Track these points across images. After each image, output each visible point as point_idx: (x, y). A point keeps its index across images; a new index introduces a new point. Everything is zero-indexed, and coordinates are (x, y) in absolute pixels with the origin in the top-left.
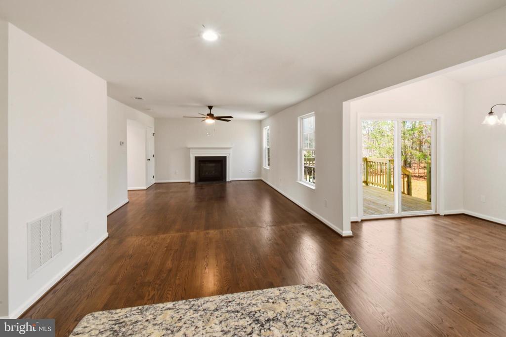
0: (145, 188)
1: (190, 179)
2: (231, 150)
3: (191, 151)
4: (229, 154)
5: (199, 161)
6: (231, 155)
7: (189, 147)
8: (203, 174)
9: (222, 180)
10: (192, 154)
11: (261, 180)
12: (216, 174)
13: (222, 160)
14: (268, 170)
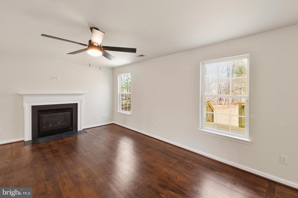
1: (24, 136)
2: (83, 96)
3: (24, 98)
6: (83, 101)
7: (21, 93)
8: (44, 127)
9: (72, 130)
10: (27, 102)
11: (113, 124)
12: (64, 124)
13: (72, 108)
14: (129, 115)
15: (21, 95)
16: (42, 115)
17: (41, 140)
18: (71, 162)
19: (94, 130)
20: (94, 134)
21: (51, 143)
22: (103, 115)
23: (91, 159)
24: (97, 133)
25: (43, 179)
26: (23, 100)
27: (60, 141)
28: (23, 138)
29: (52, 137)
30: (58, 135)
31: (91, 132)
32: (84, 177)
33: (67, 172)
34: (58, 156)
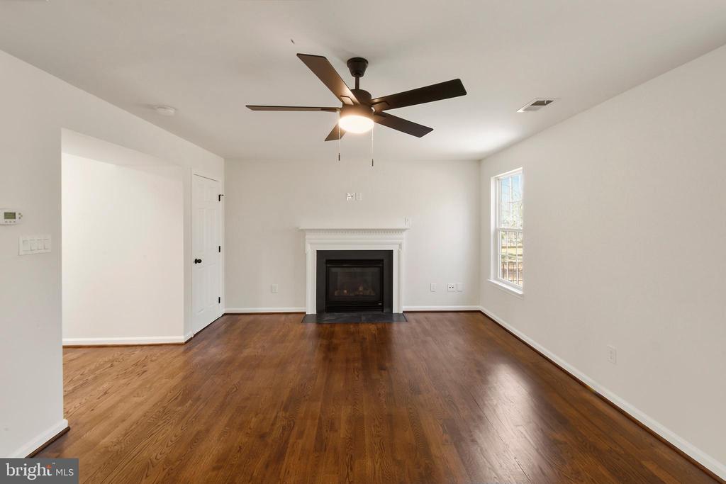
0: (182, 339)
1: (305, 305)
2: (404, 234)
3: (307, 237)
4: (400, 245)
5: (328, 262)
6: (404, 246)
7: (302, 227)
8: (336, 293)
9: (382, 308)
10: (311, 244)
11: (479, 311)
12: (368, 293)
13: (383, 260)
14: (518, 294)
15: (302, 230)
16: (334, 270)
17: (328, 317)
18: (342, 385)
19: (426, 318)
20: (419, 330)
21: (337, 329)
22: (450, 284)
23: (380, 394)
24: (427, 327)
25: (283, 402)
26: (305, 240)
27: (352, 328)
28: (303, 308)
29: (346, 315)
30: (355, 314)
31: (418, 322)
32: (342, 436)
33: (322, 405)
34: (331, 360)
